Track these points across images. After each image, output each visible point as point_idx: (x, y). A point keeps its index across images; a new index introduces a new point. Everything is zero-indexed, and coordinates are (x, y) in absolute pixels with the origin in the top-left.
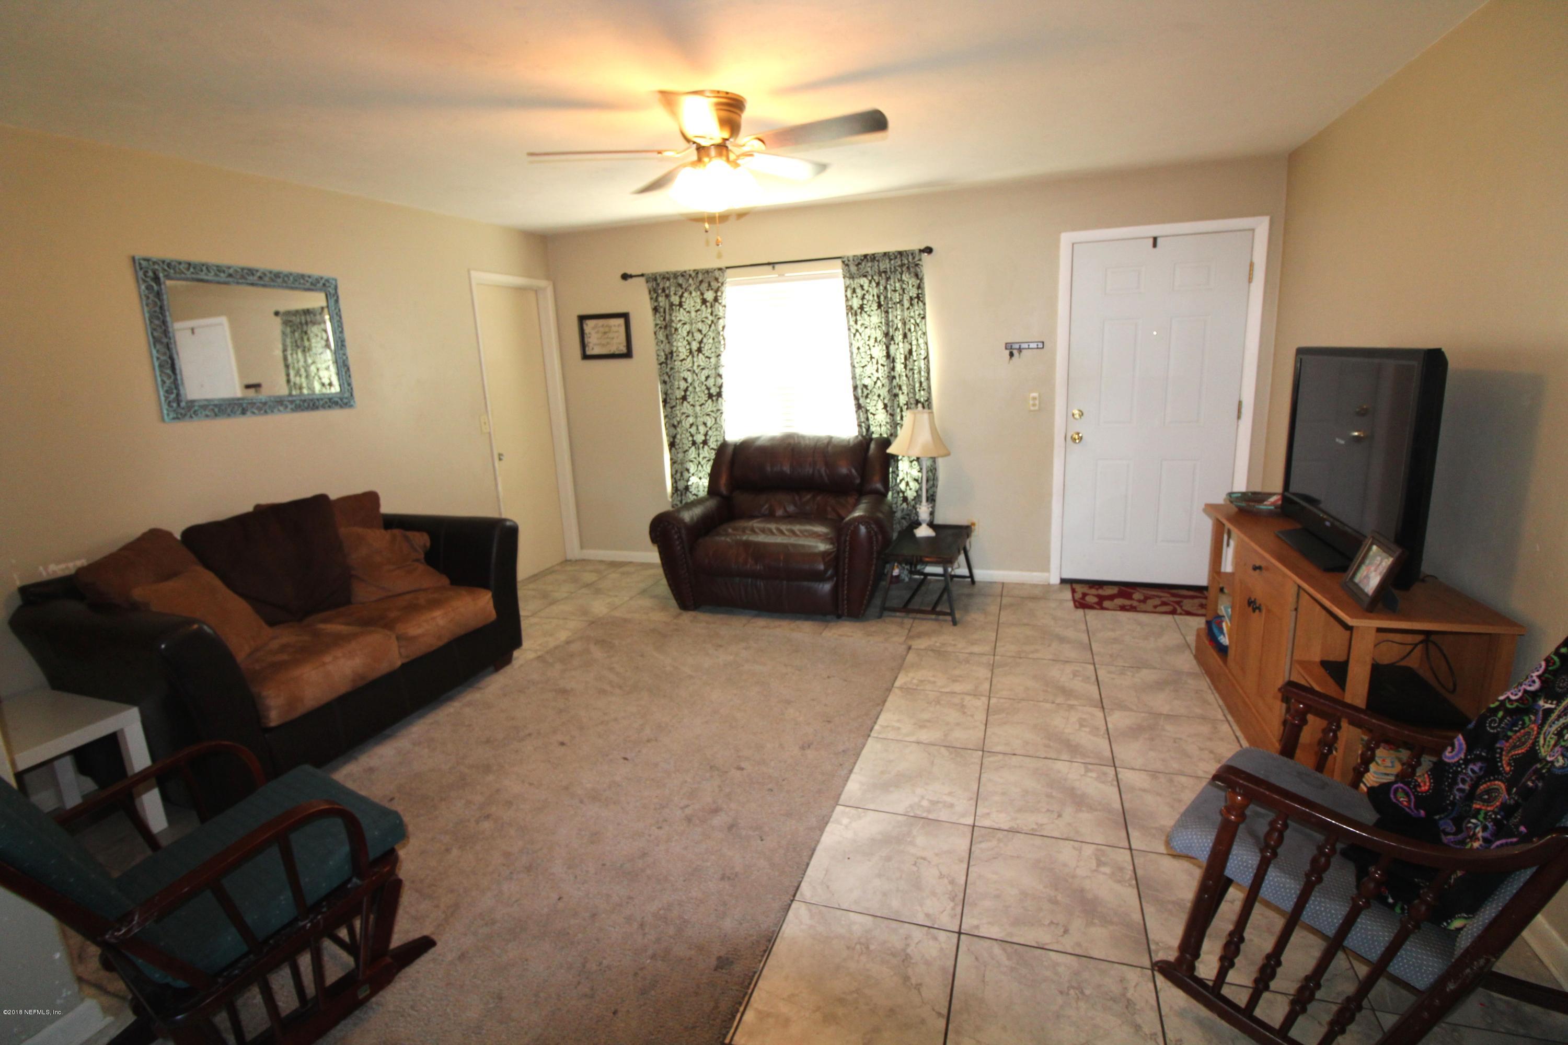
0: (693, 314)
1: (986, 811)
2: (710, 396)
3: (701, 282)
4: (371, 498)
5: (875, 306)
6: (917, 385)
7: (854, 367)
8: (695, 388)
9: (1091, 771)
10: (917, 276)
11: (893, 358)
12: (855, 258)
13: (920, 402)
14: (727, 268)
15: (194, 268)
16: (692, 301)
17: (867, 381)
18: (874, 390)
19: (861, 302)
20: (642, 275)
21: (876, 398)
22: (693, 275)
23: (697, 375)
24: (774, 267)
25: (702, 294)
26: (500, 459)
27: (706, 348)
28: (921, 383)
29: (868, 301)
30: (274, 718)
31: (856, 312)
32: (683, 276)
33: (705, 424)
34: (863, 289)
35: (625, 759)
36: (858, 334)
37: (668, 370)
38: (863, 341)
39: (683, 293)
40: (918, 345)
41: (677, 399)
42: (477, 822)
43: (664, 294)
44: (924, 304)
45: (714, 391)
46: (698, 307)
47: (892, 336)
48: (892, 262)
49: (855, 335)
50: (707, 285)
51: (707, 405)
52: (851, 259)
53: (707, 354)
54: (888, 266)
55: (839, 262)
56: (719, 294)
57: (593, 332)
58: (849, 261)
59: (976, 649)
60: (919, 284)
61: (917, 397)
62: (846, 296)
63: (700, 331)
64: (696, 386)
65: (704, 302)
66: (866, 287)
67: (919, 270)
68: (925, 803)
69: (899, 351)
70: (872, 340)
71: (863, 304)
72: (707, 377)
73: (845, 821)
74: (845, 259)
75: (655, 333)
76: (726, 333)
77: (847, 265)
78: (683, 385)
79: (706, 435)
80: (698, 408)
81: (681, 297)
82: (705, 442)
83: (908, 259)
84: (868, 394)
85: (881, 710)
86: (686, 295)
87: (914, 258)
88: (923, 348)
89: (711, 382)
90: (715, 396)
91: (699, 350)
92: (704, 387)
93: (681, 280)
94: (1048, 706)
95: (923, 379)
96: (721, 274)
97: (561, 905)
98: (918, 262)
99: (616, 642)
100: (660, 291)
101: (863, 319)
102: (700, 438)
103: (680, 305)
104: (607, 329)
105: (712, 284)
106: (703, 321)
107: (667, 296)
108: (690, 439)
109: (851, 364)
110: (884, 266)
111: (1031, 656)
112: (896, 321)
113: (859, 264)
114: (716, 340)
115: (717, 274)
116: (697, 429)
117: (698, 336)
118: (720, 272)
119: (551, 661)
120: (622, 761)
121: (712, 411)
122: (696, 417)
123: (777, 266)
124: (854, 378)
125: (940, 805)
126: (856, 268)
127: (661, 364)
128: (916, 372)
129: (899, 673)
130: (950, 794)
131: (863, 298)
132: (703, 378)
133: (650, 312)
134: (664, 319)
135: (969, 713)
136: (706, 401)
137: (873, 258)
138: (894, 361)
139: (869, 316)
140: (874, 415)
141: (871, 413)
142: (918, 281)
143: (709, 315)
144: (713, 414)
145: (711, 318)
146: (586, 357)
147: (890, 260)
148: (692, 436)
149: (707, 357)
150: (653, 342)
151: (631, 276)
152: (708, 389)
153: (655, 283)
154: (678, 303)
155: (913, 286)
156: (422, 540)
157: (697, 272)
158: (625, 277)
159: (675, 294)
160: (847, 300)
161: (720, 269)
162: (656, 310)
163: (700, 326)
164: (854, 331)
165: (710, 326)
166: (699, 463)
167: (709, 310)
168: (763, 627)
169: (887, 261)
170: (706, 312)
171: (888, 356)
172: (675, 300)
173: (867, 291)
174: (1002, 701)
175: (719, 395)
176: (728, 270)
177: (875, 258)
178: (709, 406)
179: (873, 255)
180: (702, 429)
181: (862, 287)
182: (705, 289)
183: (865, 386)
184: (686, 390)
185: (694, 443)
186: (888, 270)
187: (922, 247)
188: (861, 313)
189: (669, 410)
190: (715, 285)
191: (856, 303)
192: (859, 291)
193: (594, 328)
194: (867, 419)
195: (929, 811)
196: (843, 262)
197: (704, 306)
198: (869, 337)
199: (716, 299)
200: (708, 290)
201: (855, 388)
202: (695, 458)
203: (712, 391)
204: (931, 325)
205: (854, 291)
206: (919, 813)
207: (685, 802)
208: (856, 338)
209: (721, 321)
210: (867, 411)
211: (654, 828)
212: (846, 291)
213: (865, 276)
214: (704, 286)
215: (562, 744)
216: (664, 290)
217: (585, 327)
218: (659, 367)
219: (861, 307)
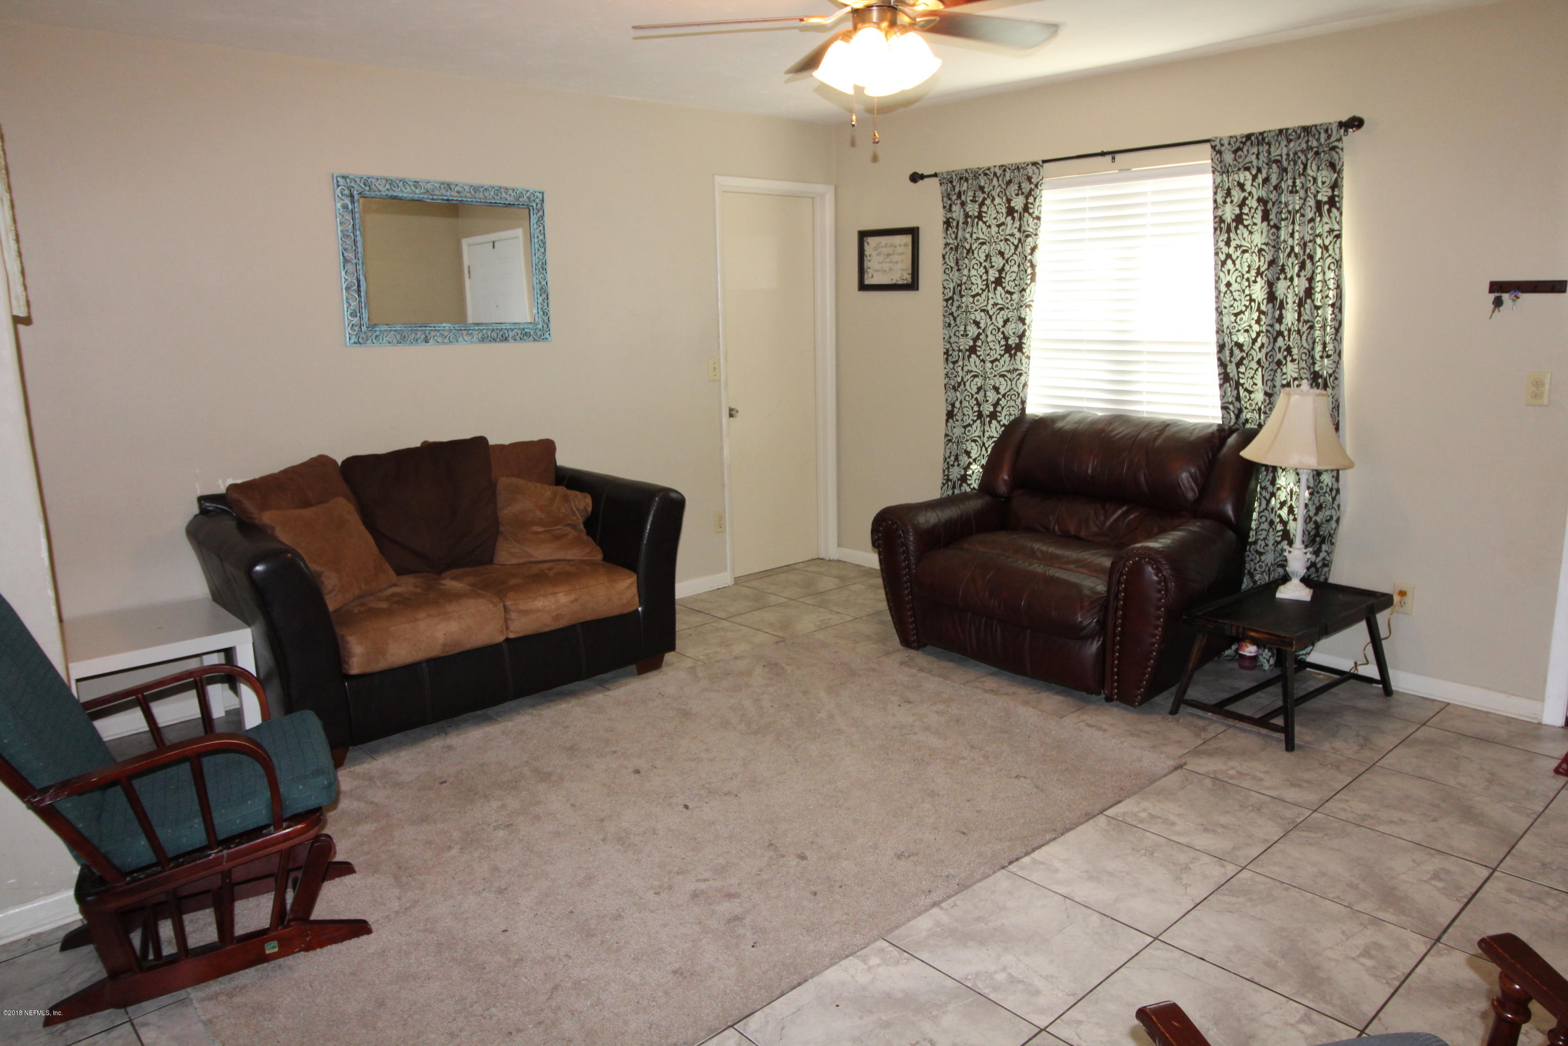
0: (994, 229)
1: (1080, 1017)
2: (1008, 349)
3: (1009, 182)
4: (548, 447)
5: (1258, 217)
6: (1319, 348)
7: (1220, 313)
8: (987, 336)
9: (1312, 1023)
10: (1332, 166)
11: (1282, 302)
12: (1232, 141)
13: (1321, 376)
14: (1044, 162)
15: (391, 184)
16: (995, 211)
17: (1242, 338)
18: (1253, 352)
19: (1237, 211)
20: (935, 175)
21: (1254, 365)
22: (999, 172)
23: (991, 317)
24: (1113, 158)
25: (1009, 201)
26: (731, 416)
27: (1008, 279)
28: (1324, 345)
29: (1250, 209)
30: (356, 666)
31: (1229, 225)
32: (986, 174)
33: (996, 389)
34: (1243, 190)
35: (686, 807)
36: (1229, 262)
37: (954, 309)
38: (1237, 274)
39: (984, 199)
40: (1325, 282)
41: (960, 350)
42: (495, 828)
43: (959, 202)
44: (1341, 214)
45: (1013, 341)
46: (1003, 220)
47: (1283, 265)
48: (1292, 144)
49: (1224, 263)
50: (1016, 187)
51: (1002, 362)
52: (1226, 142)
53: (1008, 288)
54: (1285, 151)
55: (1207, 146)
56: (1031, 200)
57: (874, 254)
58: (1222, 145)
59: (1291, 794)
60: (1336, 180)
61: (1317, 368)
62: (1215, 201)
63: (1001, 254)
64: (989, 334)
65: (1011, 211)
66: (1248, 187)
67: (1336, 157)
68: (1001, 977)
69: (1289, 292)
70: (1253, 273)
71: (1241, 214)
72: (1006, 321)
73: (874, 961)
74: (1217, 143)
75: (944, 257)
76: (1038, 257)
77: (1220, 152)
78: (973, 331)
79: (996, 405)
80: (989, 365)
81: (982, 204)
82: (993, 416)
83: (1318, 140)
84: (1242, 359)
85: (1055, 839)
86: (988, 202)
87: (1329, 137)
88: (1332, 286)
89: (1010, 329)
90: (1014, 349)
91: (998, 282)
92: (1000, 336)
93: (982, 181)
94: (1335, 908)
95: (1328, 339)
96: (1036, 171)
97: (502, 938)
98: (1336, 144)
99: (789, 669)
100: (954, 197)
101: (1241, 237)
102: (987, 409)
103: (980, 217)
104: (890, 250)
105: (1023, 185)
106: (1006, 240)
107: (963, 204)
108: (976, 408)
109: (1217, 309)
110: (1278, 152)
111: (1381, 828)
112: (1290, 242)
113: (1239, 149)
114: (1022, 268)
115: (1030, 170)
116: (985, 396)
117: (998, 262)
118: (1034, 168)
119: (700, 675)
120: (681, 808)
121: (1008, 371)
122: (985, 379)
123: (1118, 157)
124: (1219, 331)
125: (1020, 986)
126: (1233, 156)
127: (947, 300)
128: (1317, 326)
129: (1127, 797)
130: (1049, 978)
131: (1242, 204)
132: (1000, 324)
133: (940, 227)
134: (956, 238)
135: (1184, 881)
136: (1002, 356)
137: (1260, 139)
138: (1282, 307)
139: (1251, 233)
140: (1250, 392)
141: (1246, 390)
142: (1336, 175)
143: (1016, 231)
144: (1009, 375)
145: (1018, 235)
146: (863, 287)
147: (1289, 141)
148: (979, 404)
149: (1008, 292)
150: (941, 268)
151: (922, 177)
152: (1006, 338)
153: (950, 185)
154: (976, 214)
155: (1323, 183)
156: (583, 502)
157: (1004, 168)
158: (915, 178)
159: (974, 201)
160: (1216, 208)
161: (1035, 164)
162: (947, 223)
163: (1002, 246)
164: (1223, 257)
165: (1016, 247)
166: (984, 444)
167: (1017, 224)
168: (992, 691)
169: (1284, 143)
170: (1011, 227)
171: (1271, 297)
172: (973, 209)
173: (1250, 193)
174: (1259, 879)
175: (1019, 347)
176: (1045, 165)
177: (1263, 139)
178: (1005, 364)
179: (1262, 134)
180: (992, 396)
181: (1241, 186)
182: (1013, 194)
183: (1240, 346)
184: (976, 339)
185: (980, 415)
186: (1284, 157)
187: (1344, 118)
188: (1236, 228)
189: (951, 365)
190: (1026, 187)
191: (1229, 212)
192: (1237, 195)
193: (876, 248)
194: (1238, 398)
195: (995, 989)
196: (1213, 147)
197: (1009, 218)
198: (1249, 266)
199: (1026, 209)
200: (1017, 195)
201: (1221, 348)
202: (980, 437)
203: (1010, 342)
204: (1348, 247)
205: (1228, 193)
206: (981, 986)
207: (707, 875)
208: (1225, 269)
209: (1030, 239)
210: (1238, 384)
211: (651, 892)
212: (1215, 193)
213: (1247, 169)
214: (1013, 188)
215: (637, 772)
216: (959, 196)
217: (866, 247)
218: (945, 304)
219: (1239, 219)
